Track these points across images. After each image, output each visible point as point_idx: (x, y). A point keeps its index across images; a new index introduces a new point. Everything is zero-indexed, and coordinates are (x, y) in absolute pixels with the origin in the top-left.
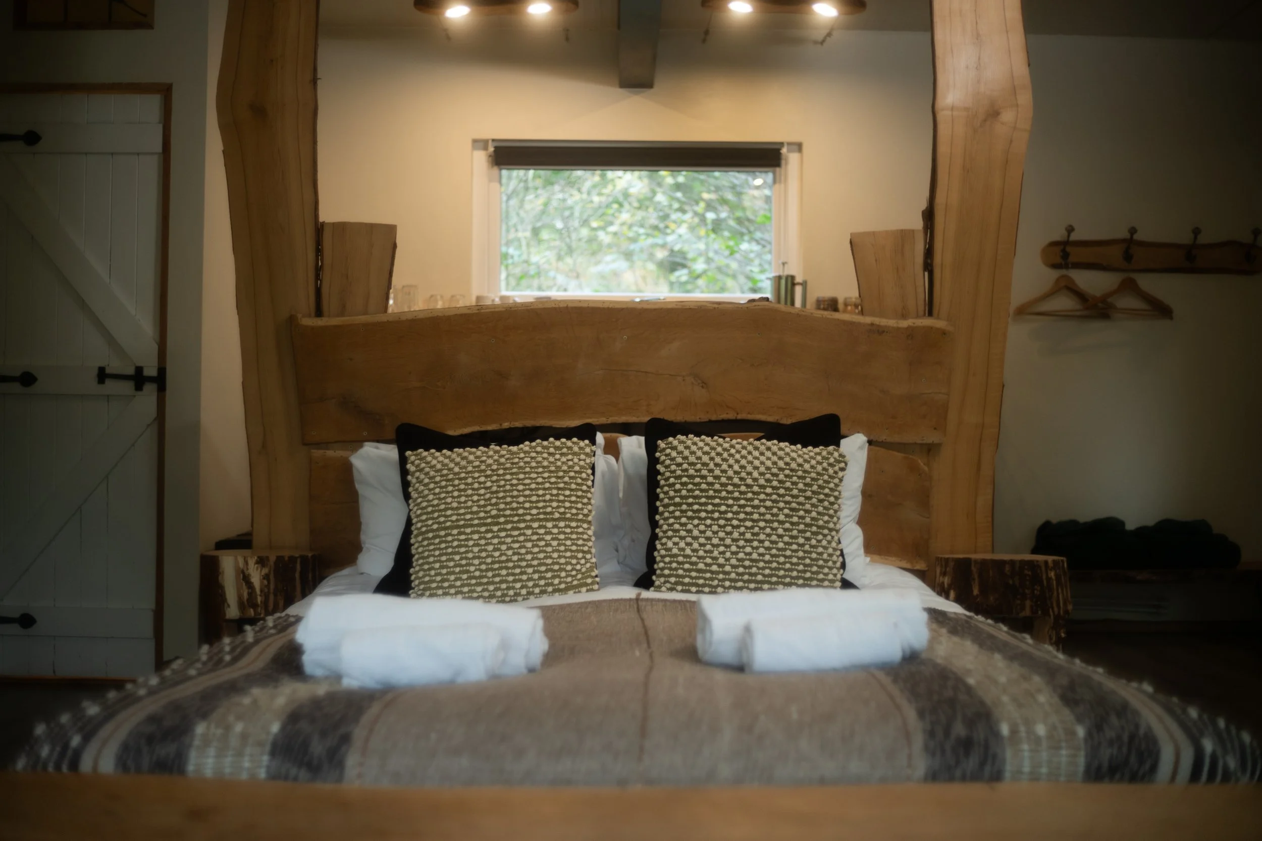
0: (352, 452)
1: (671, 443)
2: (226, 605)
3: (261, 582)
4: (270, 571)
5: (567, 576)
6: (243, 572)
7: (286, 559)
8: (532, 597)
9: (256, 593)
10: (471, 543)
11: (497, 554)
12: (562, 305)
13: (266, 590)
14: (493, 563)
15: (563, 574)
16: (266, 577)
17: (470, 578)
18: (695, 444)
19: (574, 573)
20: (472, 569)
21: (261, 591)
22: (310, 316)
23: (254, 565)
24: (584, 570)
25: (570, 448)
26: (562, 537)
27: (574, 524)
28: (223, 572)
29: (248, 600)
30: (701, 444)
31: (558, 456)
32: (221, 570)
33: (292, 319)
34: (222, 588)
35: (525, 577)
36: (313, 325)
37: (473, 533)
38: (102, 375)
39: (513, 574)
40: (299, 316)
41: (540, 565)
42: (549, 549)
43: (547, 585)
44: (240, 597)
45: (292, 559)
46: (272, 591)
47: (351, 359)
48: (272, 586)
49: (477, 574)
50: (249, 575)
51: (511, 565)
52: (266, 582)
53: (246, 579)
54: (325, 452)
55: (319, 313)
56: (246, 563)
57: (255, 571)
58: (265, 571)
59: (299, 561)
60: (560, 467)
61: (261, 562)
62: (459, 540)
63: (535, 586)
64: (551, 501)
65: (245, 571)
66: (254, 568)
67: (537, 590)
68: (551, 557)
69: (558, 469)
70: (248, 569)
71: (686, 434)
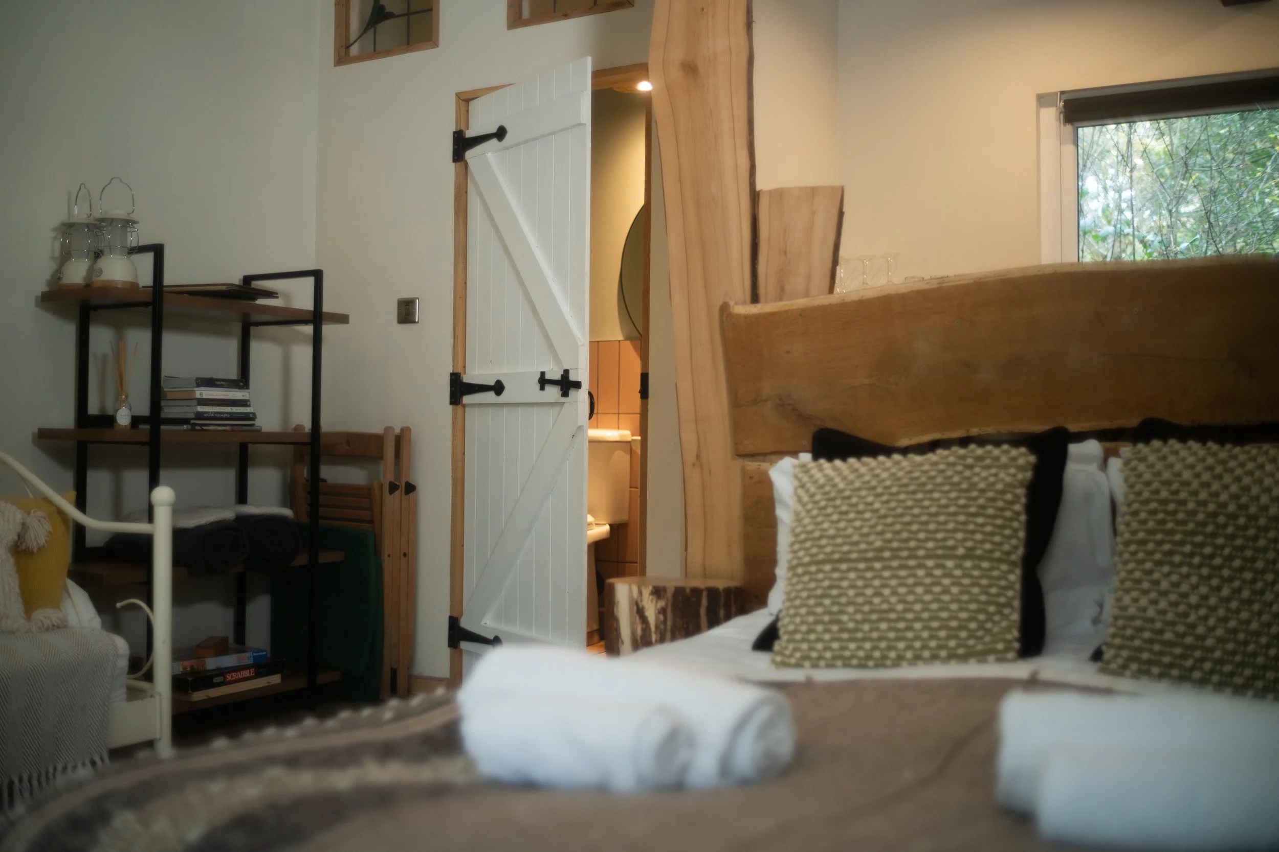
0: (771, 464)
1: (1139, 452)
2: (620, 641)
3: (657, 619)
4: (667, 605)
5: (969, 637)
6: (637, 603)
7: (688, 591)
8: (920, 663)
9: (650, 629)
10: (845, 584)
11: (877, 600)
12: (1048, 271)
13: (662, 627)
14: (872, 612)
15: (963, 634)
16: (663, 611)
17: (842, 630)
18: (1176, 453)
19: (980, 633)
20: (845, 618)
21: (657, 627)
22: (744, 303)
23: (649, 595)
24: (996, 630)
25: (997, 459)
26: (966, 581)
27: (985, 565)
28: (618, 602)
29: (642, 637)
30: (1183, 453)
31: (977, 470)
32: (616, 602)
33: (724, 308)
34: (616, 620)
35: (910, 635)
36: (746, 313)
37: (849, 570)
38: (543, 381)
39: (896, 630)
40: (732, 303)
41: (932, 619)
42: (946, 598)
43: (940, 647)
44: (633, 633)
45: (696, 592)
46: (669, 627)
47: (788, 352)
48: (669, 623)
49: (851, 625)
50: (643, 608)
51: (893, 616)
52: (661, 617)
53: (640, 612)
54: (760, 465)
55: (755, 298)
56: (640, 593)
57: (650, 602)
58: (662, 604)
59: (705, 594)
60: (975, 484)
61: (658, 592)
62: (831, 579)
63: (924, 647)
64: (955, 531)
65: (639, 603)
66: (648, 599)
67: (926, 654)
68: (947, 609)
69: (973, 486)
70: (641, 601)
71: (1165, 439)
